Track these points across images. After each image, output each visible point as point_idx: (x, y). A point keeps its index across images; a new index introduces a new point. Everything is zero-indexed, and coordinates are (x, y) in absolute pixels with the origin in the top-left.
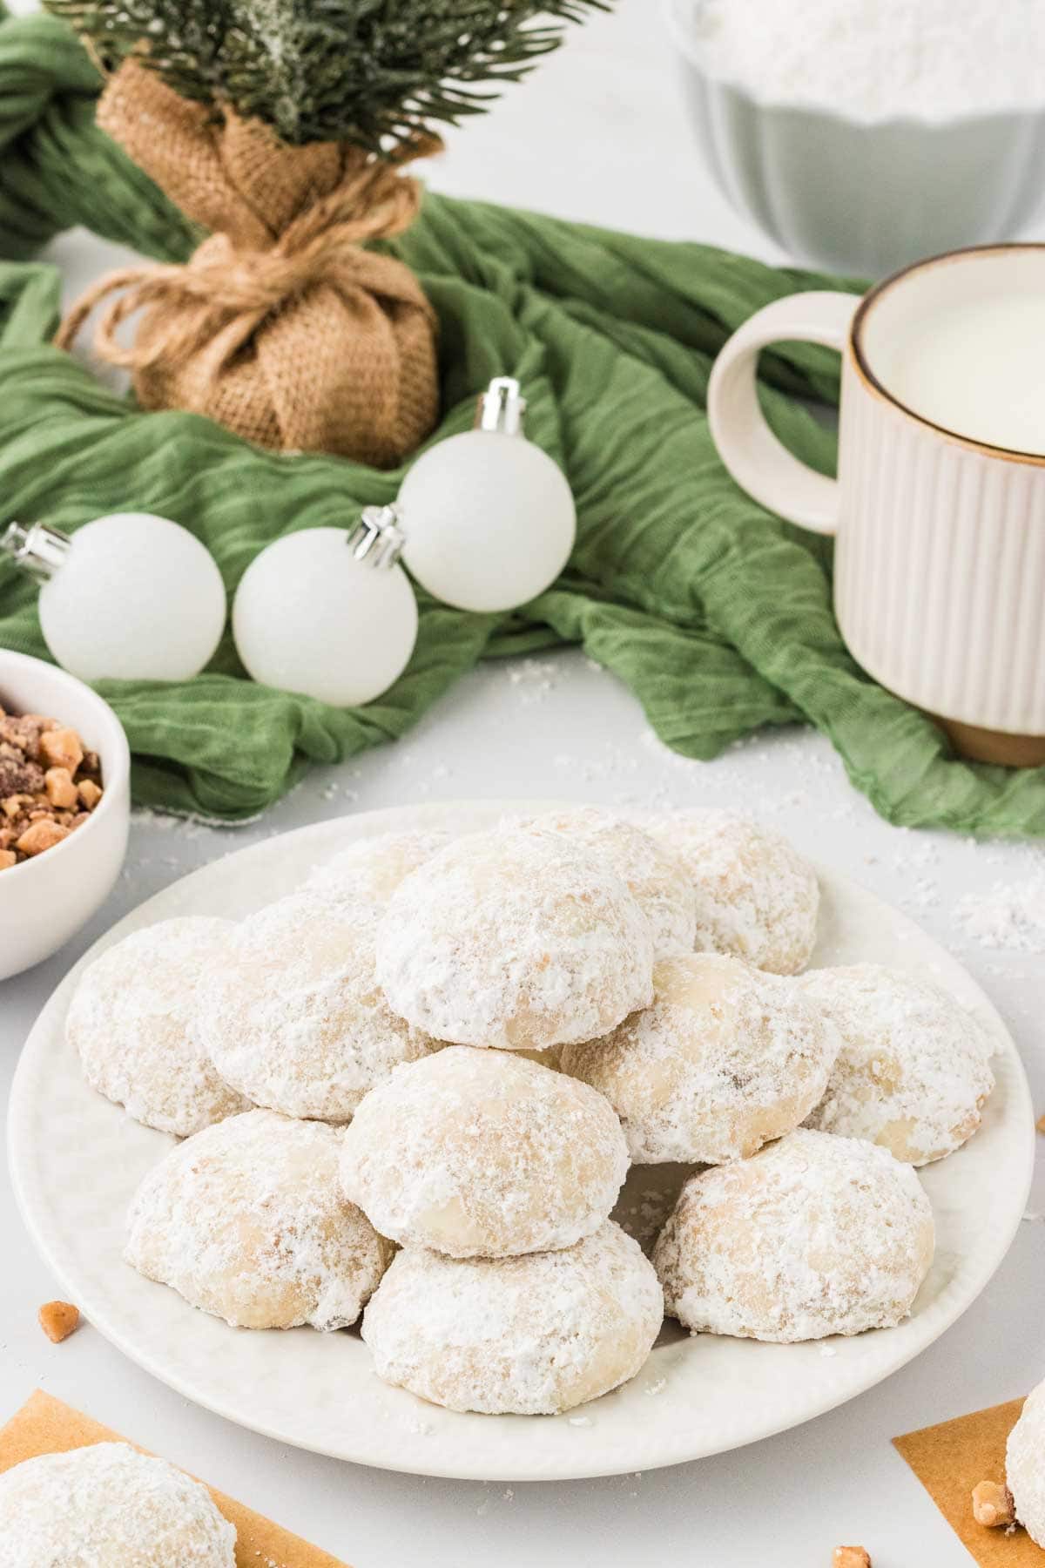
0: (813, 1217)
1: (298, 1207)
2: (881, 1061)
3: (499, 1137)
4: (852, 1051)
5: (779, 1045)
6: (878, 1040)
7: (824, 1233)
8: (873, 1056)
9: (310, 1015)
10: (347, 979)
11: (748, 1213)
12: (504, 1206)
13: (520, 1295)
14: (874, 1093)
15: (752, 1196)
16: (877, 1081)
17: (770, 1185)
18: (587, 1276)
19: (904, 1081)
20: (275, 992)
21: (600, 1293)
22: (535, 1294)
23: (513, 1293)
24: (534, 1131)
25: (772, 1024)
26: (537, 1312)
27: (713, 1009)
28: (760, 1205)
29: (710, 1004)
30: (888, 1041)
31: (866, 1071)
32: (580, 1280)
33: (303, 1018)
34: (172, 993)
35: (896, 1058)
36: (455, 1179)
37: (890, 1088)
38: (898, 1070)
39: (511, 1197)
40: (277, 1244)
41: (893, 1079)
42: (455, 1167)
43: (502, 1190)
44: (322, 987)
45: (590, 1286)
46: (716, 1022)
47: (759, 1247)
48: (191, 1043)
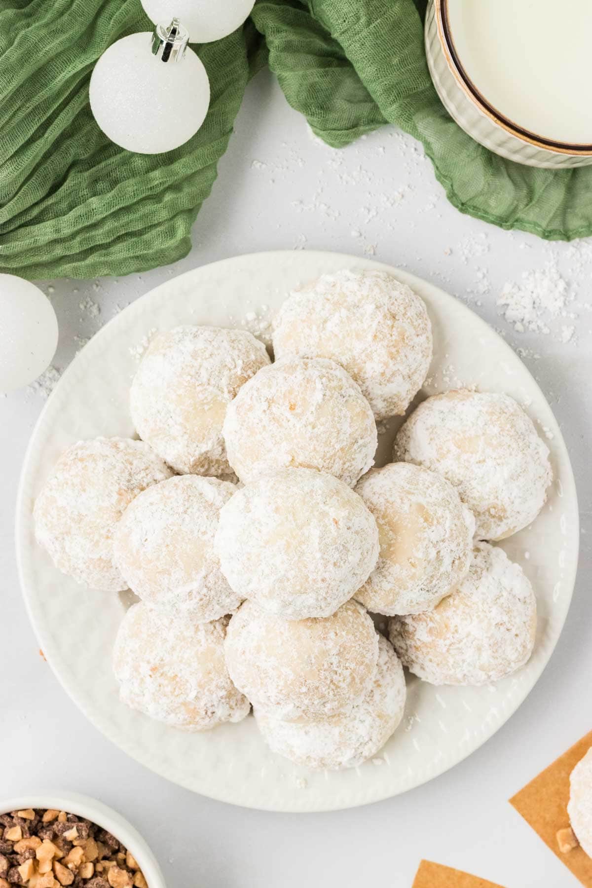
0: (479, 649)
1: (212, 694)
2: (495, 508)
3: (317, 688)
4: (478, 505)
5: (447, 561)
6: (492, 497)
7: (486, 656)
8: (490, 506)
9: (192, 600)
10: (207, 576)
11: (445, 650)
12: (326, 710)
13: (340, 732)
14: (492, 523)
15: (445, 640)
16: (494, 517)
17: (453, 633)
18: (370, 709)
19: (508, 514)
20: (168, 588)
21: (379, 716)
22: (347, 729)
23: (336, 731)
24: (335, 677)
25: (442, 554)
26: (350, 738)
27: (411, 563)
28: (450, 645)
29: (408, 560)
30: (497, 497)
31: (487, 513)
32: (367, 713)
33: (188, 601)
34: (98, 542)
35: (502, 505)
36: (299, 709)
37: (500, 519)
38: (504, 510)
39: (328, 706)
40: (206, 713)
41: (502, 515)
42: (297, 705)
43: (324, 704)
44: (195, 586)
45: (373, 715)
46: (413, 570)
47: (452, 665)
48: (116, 568)
